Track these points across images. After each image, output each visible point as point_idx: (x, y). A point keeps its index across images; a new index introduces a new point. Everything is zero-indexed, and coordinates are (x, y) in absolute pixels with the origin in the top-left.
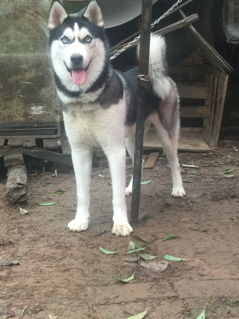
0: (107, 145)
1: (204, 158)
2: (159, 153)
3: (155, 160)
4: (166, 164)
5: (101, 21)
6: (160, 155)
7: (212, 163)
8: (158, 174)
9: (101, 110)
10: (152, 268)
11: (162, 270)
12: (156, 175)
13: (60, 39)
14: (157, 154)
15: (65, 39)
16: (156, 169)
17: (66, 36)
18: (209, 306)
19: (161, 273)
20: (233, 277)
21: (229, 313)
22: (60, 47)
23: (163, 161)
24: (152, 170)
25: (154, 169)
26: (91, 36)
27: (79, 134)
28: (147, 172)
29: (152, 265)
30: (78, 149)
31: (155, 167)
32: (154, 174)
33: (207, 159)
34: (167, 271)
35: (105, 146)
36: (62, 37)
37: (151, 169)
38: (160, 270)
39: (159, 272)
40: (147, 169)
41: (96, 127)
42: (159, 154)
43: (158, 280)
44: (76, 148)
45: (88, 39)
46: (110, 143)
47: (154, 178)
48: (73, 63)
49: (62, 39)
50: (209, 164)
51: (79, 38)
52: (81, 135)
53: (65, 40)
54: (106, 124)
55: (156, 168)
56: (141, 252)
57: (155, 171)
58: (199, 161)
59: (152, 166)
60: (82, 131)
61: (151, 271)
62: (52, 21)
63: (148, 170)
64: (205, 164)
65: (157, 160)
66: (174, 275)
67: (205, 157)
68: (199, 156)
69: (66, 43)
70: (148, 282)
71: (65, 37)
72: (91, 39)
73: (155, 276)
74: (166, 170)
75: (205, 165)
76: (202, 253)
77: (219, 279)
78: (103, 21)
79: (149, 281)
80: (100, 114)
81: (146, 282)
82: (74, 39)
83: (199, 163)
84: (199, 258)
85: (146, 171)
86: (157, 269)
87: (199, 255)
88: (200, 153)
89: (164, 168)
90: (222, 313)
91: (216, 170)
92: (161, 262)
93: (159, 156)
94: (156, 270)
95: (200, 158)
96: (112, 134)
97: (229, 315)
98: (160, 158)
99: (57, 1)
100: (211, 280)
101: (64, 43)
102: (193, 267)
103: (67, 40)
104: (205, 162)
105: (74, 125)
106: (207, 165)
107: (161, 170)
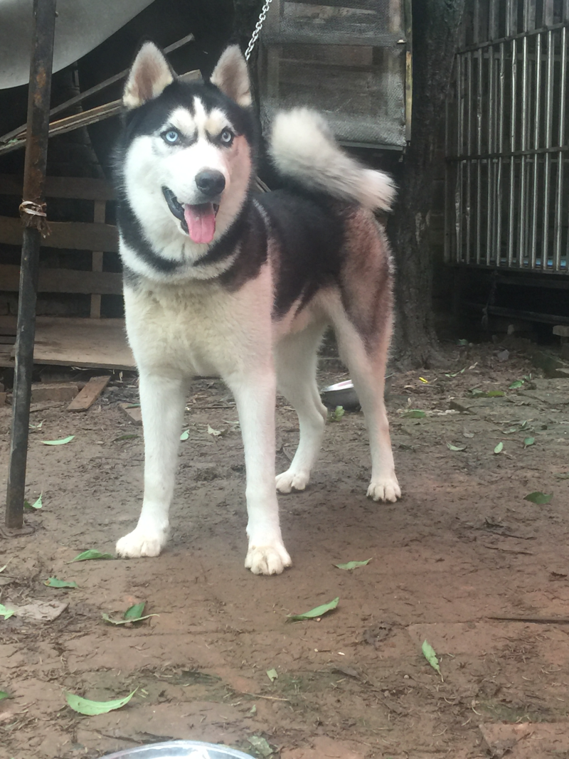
0: (237, 371)
1: (210, 390)
2: (110, 377)
3: (97, 392)
4: (119, 402)
5: (245, 93)
6: (112, 383)
7: (222, 402)
8: (95, 424)
9: (221, 294)
10: (27, 615)
11: (49, 619)
12: (92, 425)
13: (157, 133)
14: (106, 379)
15: (171, 133)
16: (94, 413)
17: (177, 126)
18: (125, 685)
19: (45, 625)
20: (193, 629)
21: (162, 695)
22: (156, 151)
23: (112, 396)
24: (86, 415)
25: (90, 414)
26: (233, 130)
27: (162, 344)
28: (73, 420)
29: (30, 610)
30: (156, 378)
31: (96, 407)
32: (87, 422)
33: (214, 391)
34: (59, 621)
35: (230, 373)
36: (164, 128)
37: (84, 413)
38: (44, 619)
39: (42, 623)
40: (74, 413)
41: (207, 331)
42: (111, 380)
43: (35, 638)
44: (150, 375)
45: (226, 137)
46: (241, 366)
47: (86, 432)
48: (201, 190)
49: (163, 135)
50: (215, 403)
51: (207, 134)
52: (165, 348)
53: (172, 137)
54: (233, 325)
55: (95, 410)
56: (11, 585)
57: (92, 417)
58: (196, 396)
59: (86, 406)
60: (171, 336)
61: (24, 623)
62: (135, 89)
63: (77, 414)
64: (207, 402)
65: (102, 393)
66: (71, 627)
67: (210, 388)
68: (200, 386)
69: (174, 144)
70: (12, 643)
71: (173, 130)
72: (233, 136)
73: (30, 632)
74: (117, 414)
75: (206, 406)
76: (143, 585)
77: (162, 634)
78: (250, 94)
79: (14, 641)
80: (219, 304)
81: (8, 642)
82: (196, 134)
83: (195, 401)
84: (135, 594)
85: (71, 416)
86: (39, 617)
87: (136, 588)
88: (202, 380)
89: (114, 411)
90: (149, 695)
91: (225, 416)
92: (51, 603)
93: (109, 385)
94: (35, 619)
95: (201, 390)
96: (247, 346)
97: (162, 699)
98: (111, 389)
99: (151, 43)
100: (145, 635)
101: (167, 142)
102: (116, 612)
103: (176, 135)
104: (209, 399)
105: (153, 323)
106: (210, 406)
107: (106, 415)
